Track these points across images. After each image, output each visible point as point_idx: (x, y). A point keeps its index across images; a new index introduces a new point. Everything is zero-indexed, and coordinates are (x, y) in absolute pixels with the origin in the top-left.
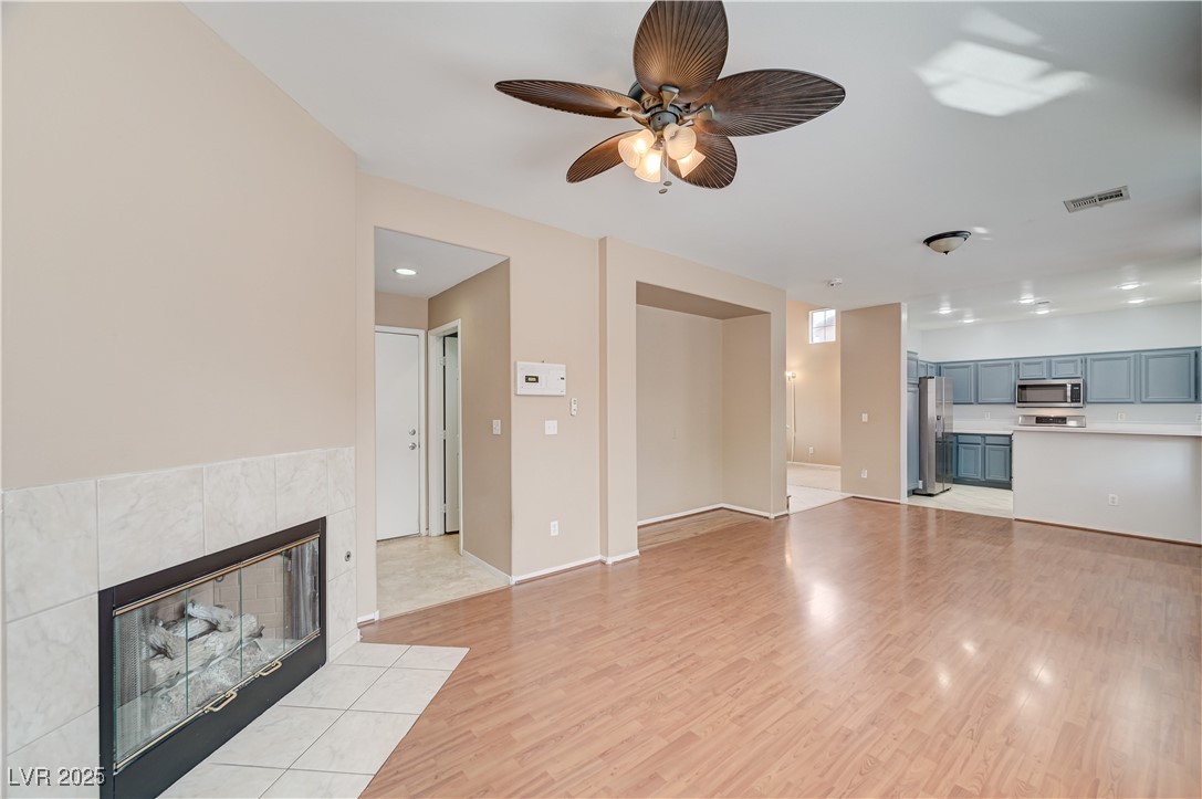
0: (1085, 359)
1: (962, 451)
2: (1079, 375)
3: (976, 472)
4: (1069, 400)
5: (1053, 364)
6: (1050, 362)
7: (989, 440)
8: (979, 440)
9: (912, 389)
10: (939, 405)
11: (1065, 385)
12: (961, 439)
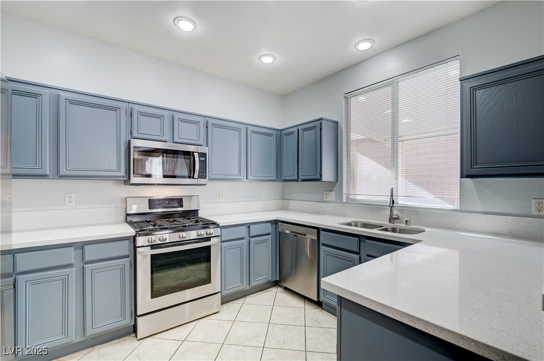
2: (201, 143)
4: (196, 176)
5: (176, 120)
11: (193, 154)
12: (27, 262)
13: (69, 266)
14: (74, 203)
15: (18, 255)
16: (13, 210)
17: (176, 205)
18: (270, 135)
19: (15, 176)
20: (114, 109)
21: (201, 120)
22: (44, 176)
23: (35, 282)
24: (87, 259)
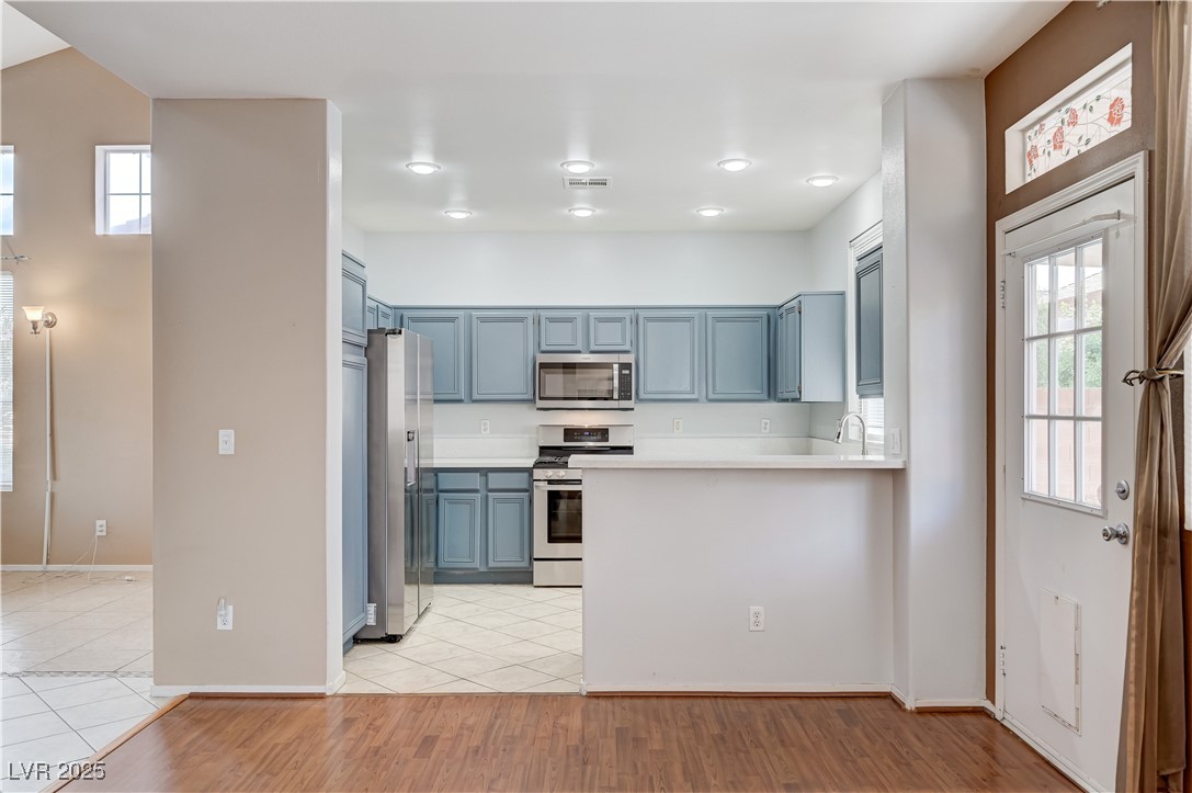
0: (637, 318)
1: (444, 507)
2: (627, 347)
3: (471, 555)
4: (616, 396)
5: (592, 321)
6: (587, 319)
7: (495, 481)
8: (476, 481)
9: (352, 358)
10: (411, 402)
11: (609, 366)
12: (446, 481)
13: (476, 491)
14: (488, 432)
15: (440, 474)
16: (435, 436)
17: (599, 437)
18: (755, 319)
19: (436, 401)
20: (521, 320)
21: (627, 314)
22: (460, 401)
23: (452, 502)
24: (490, 487)
